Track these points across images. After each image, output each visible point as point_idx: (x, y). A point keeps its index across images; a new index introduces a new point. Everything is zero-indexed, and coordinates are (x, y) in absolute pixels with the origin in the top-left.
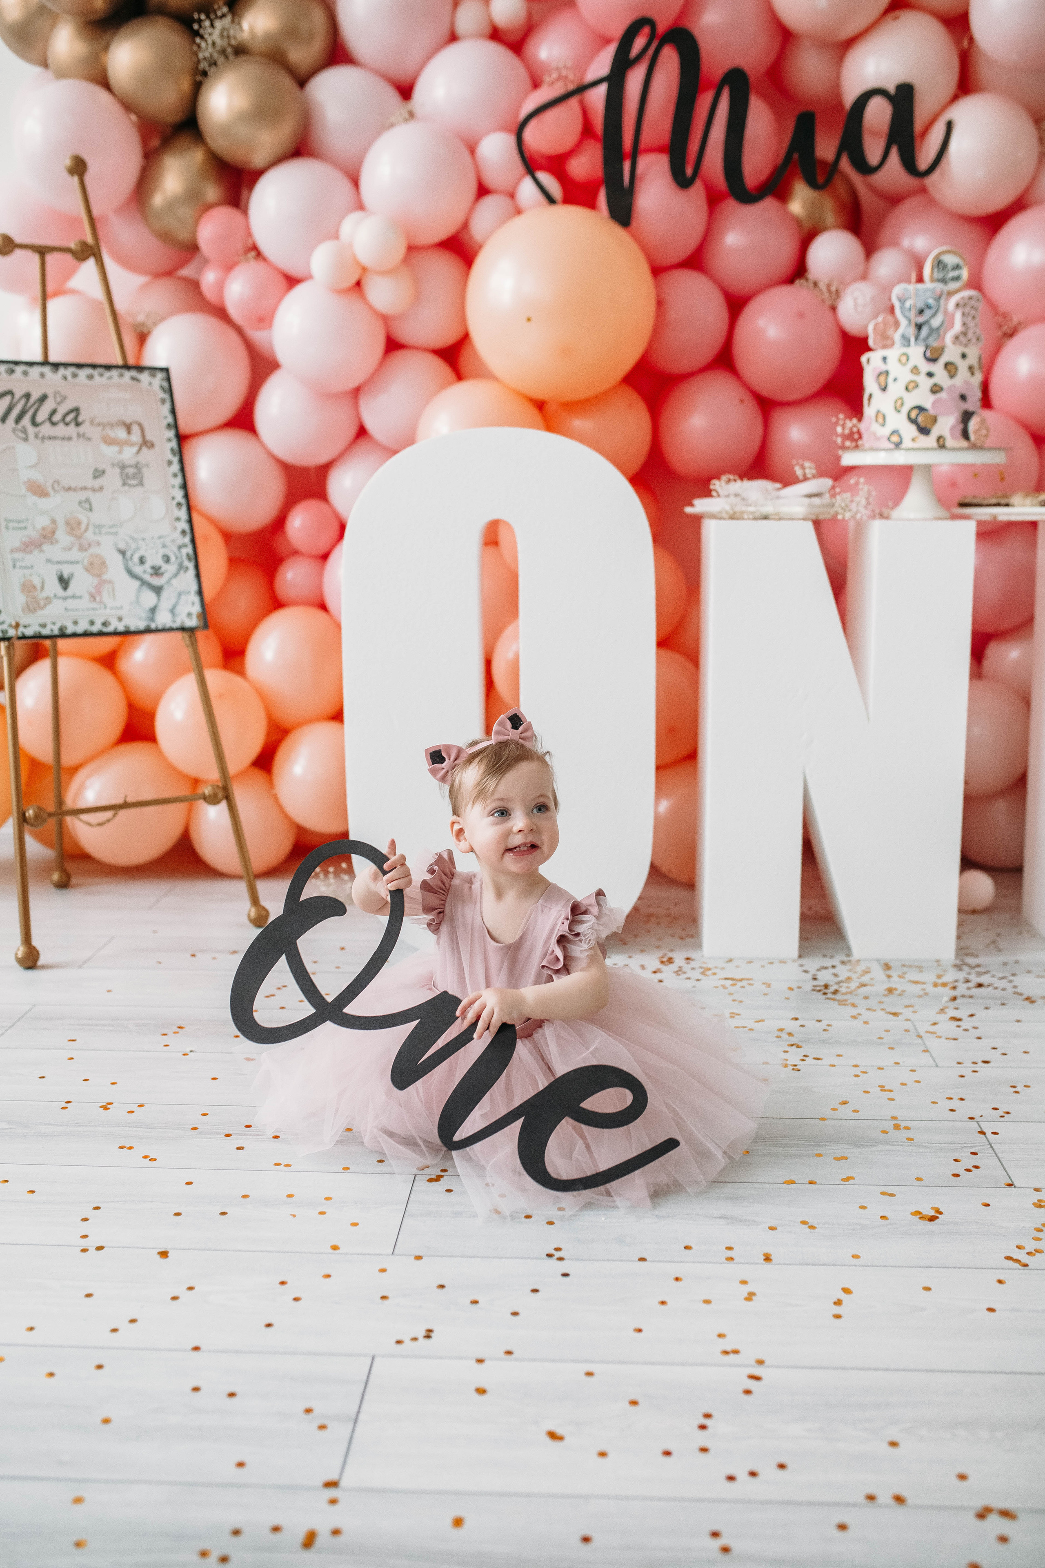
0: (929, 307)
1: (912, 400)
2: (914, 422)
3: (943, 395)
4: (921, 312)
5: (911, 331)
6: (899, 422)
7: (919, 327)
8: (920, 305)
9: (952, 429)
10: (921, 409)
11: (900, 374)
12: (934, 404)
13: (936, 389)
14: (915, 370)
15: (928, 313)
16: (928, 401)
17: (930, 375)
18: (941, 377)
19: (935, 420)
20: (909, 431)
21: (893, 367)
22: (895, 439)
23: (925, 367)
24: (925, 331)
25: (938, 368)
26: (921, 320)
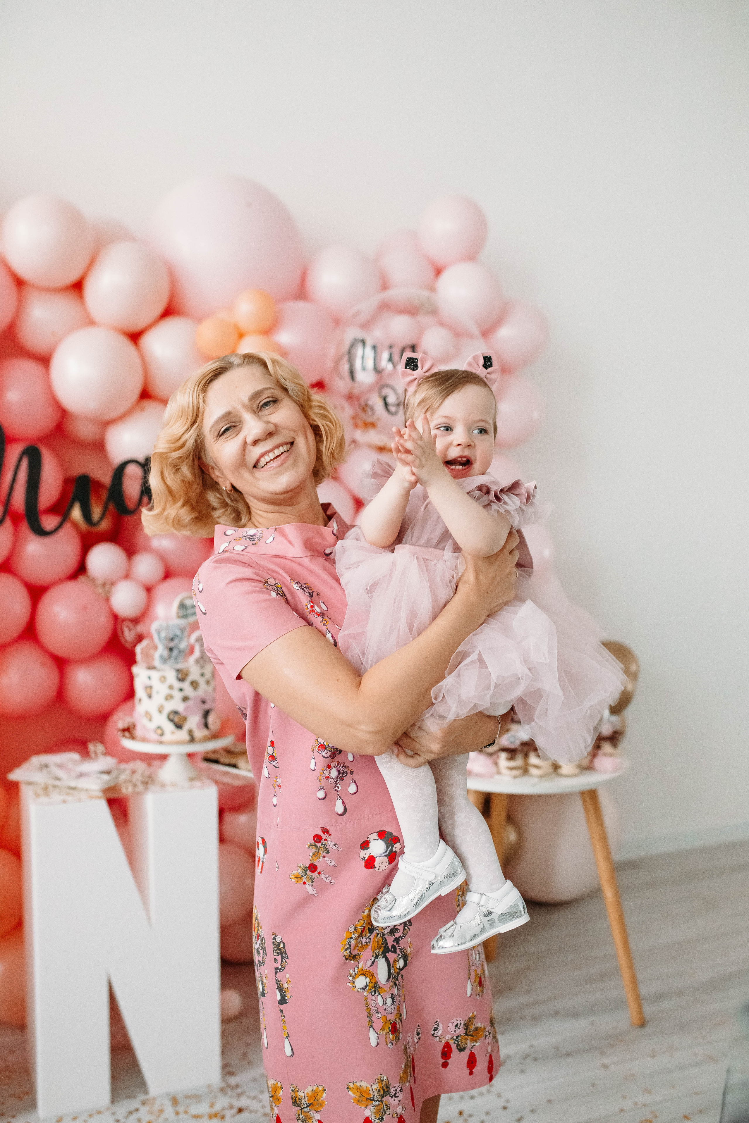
0: (176, 636)
1: (170, 706)
2: (172, 721)
3: (190, 703)
4: (172, 640)
5: (166, 653)
6: (162, 720)
7: (171, 650)
8: (171, 635)
9: (198, 725)
10: (176, 713)
11: (161, 690)
12: (186, 709)
13: (185, 699)
14: (171, 687)
15: (176, 641)
16: (181, 708)
17: (181, 690)
18: (189, 690)
19: (185, 719)
20: (169, 727)
21: (155, 682)
22: (159, 732)
23: (177, 685)
24: (175, 652)
25: (186, 685)
26: (172, 645)
